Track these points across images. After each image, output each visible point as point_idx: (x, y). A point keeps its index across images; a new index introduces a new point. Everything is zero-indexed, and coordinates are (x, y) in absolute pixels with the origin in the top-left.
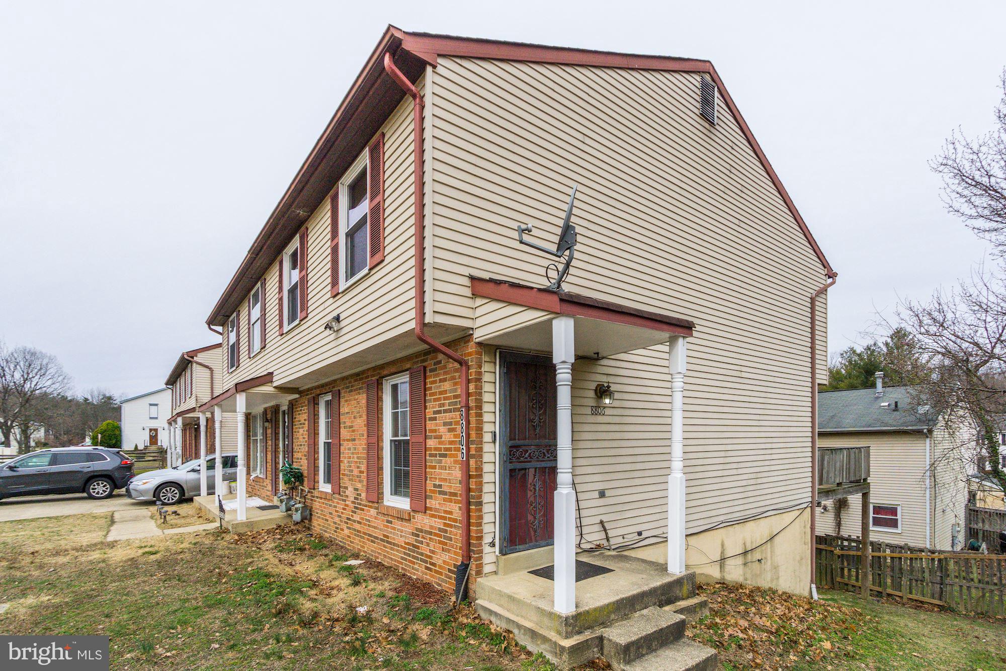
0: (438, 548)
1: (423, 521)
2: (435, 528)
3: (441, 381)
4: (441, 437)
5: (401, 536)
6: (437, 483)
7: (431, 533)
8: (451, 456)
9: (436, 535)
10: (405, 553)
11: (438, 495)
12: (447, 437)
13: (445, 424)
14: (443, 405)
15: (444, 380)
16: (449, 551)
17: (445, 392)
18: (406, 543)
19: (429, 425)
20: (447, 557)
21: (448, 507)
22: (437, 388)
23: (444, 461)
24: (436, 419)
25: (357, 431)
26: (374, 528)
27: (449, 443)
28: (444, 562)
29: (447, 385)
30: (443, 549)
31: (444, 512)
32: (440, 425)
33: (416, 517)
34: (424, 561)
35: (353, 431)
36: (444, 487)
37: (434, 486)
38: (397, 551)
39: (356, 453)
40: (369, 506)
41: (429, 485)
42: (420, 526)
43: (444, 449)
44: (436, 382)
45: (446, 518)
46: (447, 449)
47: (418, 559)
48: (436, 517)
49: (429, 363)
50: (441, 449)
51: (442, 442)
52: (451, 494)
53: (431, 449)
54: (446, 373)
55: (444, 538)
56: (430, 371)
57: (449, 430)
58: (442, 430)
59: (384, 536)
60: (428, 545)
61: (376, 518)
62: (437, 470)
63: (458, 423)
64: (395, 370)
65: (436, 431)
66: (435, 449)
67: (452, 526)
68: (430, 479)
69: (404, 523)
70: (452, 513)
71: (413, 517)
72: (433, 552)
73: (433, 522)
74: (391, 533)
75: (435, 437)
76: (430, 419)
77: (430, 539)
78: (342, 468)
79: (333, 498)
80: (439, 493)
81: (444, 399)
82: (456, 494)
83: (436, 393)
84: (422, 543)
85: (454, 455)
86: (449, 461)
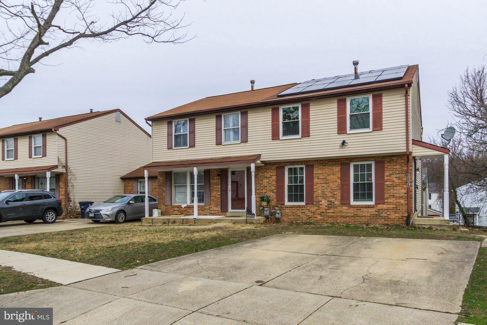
0: (392, 213)
1: (380, 206)
2: (391, 208)
3: (393, 165)
4: (394, 181)
5: (367, 213)
6: (392, 194)
7: (388, 209)
9: (391, 209)
10: (370, 218)
11: (392, 198)
12: (397, 181)
13: (396, 178)
14: (395, 172)
15: (396, 165)
16: (399, 213)
17: (397, 168)
18: (370, 215)
19: (386, 178)
20: (397, 215)
21: (398, 201)
22: (391, 167)
23: (395, 188)
24: (391, 176)
25: (331, 180)
26: (346, 213)
27: (399, 183)
28: (396, 217)
29: (397, 167)
30: (395, 213)
31: (396, 202)
32: (393, 178)
33: (378, 206)
34: (383, 218)
35: (326, 180)
36: (396, 195)
37: (390, 195)
38: (364, 218)
39: (330, 188)
40: (341, 206)
41: (386, 195)
42: (380, 208)
43: (396, 185)
44: (391, 165)
45: (397, 204)
46: (398, 185)
47: (379, 218)
48: (391, 204)
49: (387, 160)
50: (394, 185)
51: (395, 183)
52: (399, 197)
53: (388, 185)
54: (396, 163)
55: (396, 210)
56: (387, 162)
57: (398, 179)
58: (394, 179)
59: (354, 215)
60: (386, 213)
61: (347, 209)
62: (392, 191)
63: (403, 177)
64: (362, 160)
65: (391, 179)
66: (390, 185)
67: (400, 206)
68: (387, 194)
69: (369, 209)
70: (400, 202)
71: (376, 206)
72: (389, 215)
73: (389, 206)
74: (360, 213)
75: (390, 181)
76: (387, 176)
77: (387, 211)
78: (315, 194)
79: (306, 206)
80: (393, 197)
81: (396, 170)
82: (402, 197)
83: (391, 169)
84: (382, 213)
85: (401, 186)
86: (398, 188)
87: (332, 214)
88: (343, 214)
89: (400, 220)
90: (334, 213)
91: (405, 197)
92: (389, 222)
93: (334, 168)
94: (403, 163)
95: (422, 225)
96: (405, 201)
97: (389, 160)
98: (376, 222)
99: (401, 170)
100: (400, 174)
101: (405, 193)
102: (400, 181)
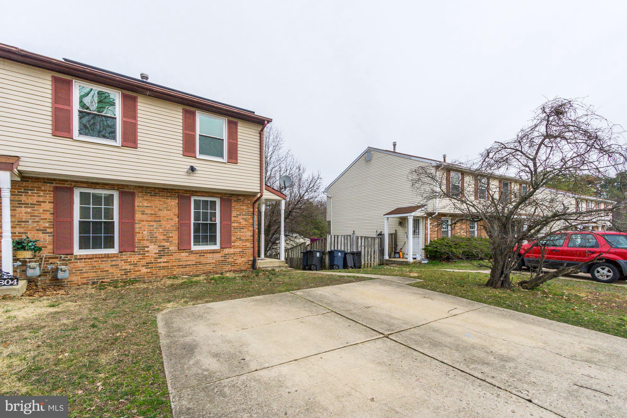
0: (239, 258)
1: (227, 251)
2: (237, 252)
3: (240, 205)
4: (241, 223)
5: (213, 259)
6: (238, 237)
7: (235, 254)
8: (245, 229)
9: (237, 254)
10: (215, 265)
11: (238, 241)
12: (243, 223)
13: (243, 219)
14: (242, 213)
15: (243, 205)
16: (245, 257)
17: (243, 209)
18: (216, 261)
19: (233, 219)
20: (244, 259)
21: (244, 244)
22: (239, 207)
23: (242, 230)
24: (238, 217)
25: (164, 217)
26: (186, 261)
27: (245, 225)
28: (242, 261)
29: (244, 207)
30: (241, 257)
31: (243, 246)
32: (240, 219)
33: (225, 250)
34: (230, 264)
35: (157, 217)
36: (243, 238)
37: (237, 238)
38: (209, 266)
39: (162, 228)
40: (178, 252)
41: (233, 238)
42: (227, 253)
43: (242, 227)
44: (238, 205)
45: (243, 248)
46: (244, 227)
47: (226, 264)
48: (238, 248)
49: (234, 198)
50: (241, 227)
51: (242, 225)
52: (246, 240)
53: (235, 226)
54: (244, 203)
55: (242, 254)
56: (234, 201)
57: (245, 221)
58: (241, 221)
59: (196, 262)
60: (233, 258)
61: (187, 256)
62: (238, 233)
63: (250, 219)
64: (207, 195)
65: (237, 221)
66: (237, 226)
67: (246, 249)
68: (234, 236)
69: (215, 254)
70: (246, 245)
71: (223, 251)
72: (235, 260)
73: (236, 250)
74: (204, 260)
75: (237, 223)
76: (234, 217)
77: (234, 256)
78: (138, 237)
79: (121, 255)
80: (240, 240)
81: (242, 211)
82: (248, 240)
83: (238, 209)
84: (229, 258)
85: (248, 229)
86: (245, 230)
87: (166, 264)
88: (181, 263)
89: (246, 265)
90: (169, 262)
91: (251, 240)
92: (236, 267)
93: (169, 201)
94: (249, 204)
95: (266, 267)
96: (251, 244)
97: (236, 198)
98: (222, 269)
99: (248, 211)
100: (246, 215)
101: (251, 236)
102: (246, 223)
